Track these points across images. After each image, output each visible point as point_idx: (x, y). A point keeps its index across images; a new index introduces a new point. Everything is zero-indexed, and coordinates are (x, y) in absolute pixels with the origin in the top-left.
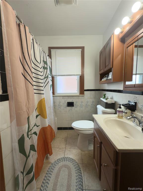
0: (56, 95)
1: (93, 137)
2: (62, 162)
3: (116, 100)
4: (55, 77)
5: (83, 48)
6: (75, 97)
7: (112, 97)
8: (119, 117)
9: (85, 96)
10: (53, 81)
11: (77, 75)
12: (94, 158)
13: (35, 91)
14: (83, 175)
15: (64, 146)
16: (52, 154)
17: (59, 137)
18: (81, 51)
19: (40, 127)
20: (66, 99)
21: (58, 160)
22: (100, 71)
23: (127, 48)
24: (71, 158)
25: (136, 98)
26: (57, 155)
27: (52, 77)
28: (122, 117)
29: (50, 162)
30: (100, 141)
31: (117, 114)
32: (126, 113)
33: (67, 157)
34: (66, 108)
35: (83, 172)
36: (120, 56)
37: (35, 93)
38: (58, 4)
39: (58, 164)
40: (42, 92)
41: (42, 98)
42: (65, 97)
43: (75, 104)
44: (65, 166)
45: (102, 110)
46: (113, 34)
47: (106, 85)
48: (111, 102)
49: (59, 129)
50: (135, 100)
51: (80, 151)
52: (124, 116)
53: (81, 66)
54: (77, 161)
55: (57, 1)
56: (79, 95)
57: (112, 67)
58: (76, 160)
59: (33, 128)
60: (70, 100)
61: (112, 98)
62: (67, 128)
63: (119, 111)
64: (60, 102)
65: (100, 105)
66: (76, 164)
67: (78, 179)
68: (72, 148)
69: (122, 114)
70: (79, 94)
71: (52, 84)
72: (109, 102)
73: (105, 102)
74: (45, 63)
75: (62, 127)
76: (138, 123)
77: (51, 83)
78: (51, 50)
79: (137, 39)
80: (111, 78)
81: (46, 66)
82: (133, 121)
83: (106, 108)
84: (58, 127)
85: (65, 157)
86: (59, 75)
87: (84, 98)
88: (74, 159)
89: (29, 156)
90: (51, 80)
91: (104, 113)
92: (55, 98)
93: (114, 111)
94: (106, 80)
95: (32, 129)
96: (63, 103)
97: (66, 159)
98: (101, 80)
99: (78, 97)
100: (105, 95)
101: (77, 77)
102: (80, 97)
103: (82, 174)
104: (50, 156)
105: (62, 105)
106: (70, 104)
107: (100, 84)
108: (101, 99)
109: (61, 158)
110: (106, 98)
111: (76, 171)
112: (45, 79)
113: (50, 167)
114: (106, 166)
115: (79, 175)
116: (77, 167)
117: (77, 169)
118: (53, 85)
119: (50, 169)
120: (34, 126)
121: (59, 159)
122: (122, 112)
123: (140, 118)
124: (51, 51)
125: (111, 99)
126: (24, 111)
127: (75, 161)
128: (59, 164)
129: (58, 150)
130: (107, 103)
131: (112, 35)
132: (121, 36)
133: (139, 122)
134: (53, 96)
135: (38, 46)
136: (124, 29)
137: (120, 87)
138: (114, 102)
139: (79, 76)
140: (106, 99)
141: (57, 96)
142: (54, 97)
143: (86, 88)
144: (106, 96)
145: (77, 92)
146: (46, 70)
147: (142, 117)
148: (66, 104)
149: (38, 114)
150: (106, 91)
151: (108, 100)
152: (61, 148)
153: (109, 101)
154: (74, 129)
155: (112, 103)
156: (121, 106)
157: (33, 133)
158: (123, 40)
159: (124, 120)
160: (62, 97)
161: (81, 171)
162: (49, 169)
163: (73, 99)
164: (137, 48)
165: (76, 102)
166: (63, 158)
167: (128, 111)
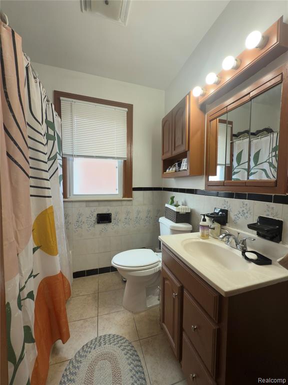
0: (71, 198)
1: (161, 279)
2: (94, 348)
3: (192, 208)
4: (68, 158)
5: (130, 108)
6: (114, 203)
7: (185, 202)
8: (203, 236)
9: (134, 201)
10: (64, 166)
11: (118, 158)
12: (163, 322)
13: (33, 191)
14: (143, 364)
15: (93, 313)
16: (68, 336)
17: (78, 295)
18: (127, 113)
19: (39, 278)
20: (94, 208)
21: (85, 347)
22: (163, 155)
23: (210, 121)
24: (114, 335)
25: (226, 203)
26: (80, 336)
27: (63, 158)
28: (208, 235)
29: (65, 358)
30: (179, 285)
31: (199, 231)
32: (214, 229)
33: (105, 336)
34: (94, 226)
35: (142, 356)
36: (199, 134)
37: (31, 196)
38: (88, 10)
39: (86, 356)
40: (47, 193)
41: (48, 207)
42: (91, 204)
43: (113, 217)
44: (104, 356)
45: (171, 226)
46: (189, 94)
47: (173, 180)
48: (185, 211)
49: (77, 275)
50: (224, 206)
51: (129, 314)
52: (210, 234)
53: (126, 141)
54: (127, 338)
55: (85, 2)
56: (121, 199)
57: (187, 150)
58: (124, 336)
59: (26, 283)
60: (104, 210)
61: (185, 204)
62: (97, 269)
63: (203, 227)
64: (80, 215)
65: (164, 217)
66: (126, 344)
67: (135, 375)
68: (114, 311)
69: (208, 231)
70: (122, 196)
71: (62, 174)
72: (182, 211)
73: (175, 210)
74: (50, 125)
75: (84, 271)
76: (235, 244)
77: (60, 172)
78: (61, 98)
79: (225, 110)
80: (186, 169)
81: (51, 132)
82: (225, 242)
83: (177, 222)
84: (75, 271)
85: (101, 337)
86: (78, 156)
87: (132, 205)
88: (121, 335)
89: (21, 358)
90: (60, 165)
91: (175, 231)
92: (70, 205)
93: (191, 226)
94: (176, 171)
95: (24, 286)
96: (88, 216)
97: (102, 339)
98: (165, 170)
99: (119, 203)
100: (172, 198)
101: (118, 162)
102: (124, 203)
103: (142, 361)
104: (64, 343)
105: (85, 222)
106: (104, 218)
107: (163, 177)
108: (167, 205)
109: (92, 341)
110: (175, 203)
111: (128, 359)
112: (50, 162)
113: (66, 370)
114: (196, 328)
115: (136, 366)
116: (128, 350)
117: (131, 355)
118: (64, 177)
119: (67, 375)
120: (29, 278)
121: (87, 345)
122: (208, 227)
123: (236, 235)
124: (60, 101)
125: (183, 205)
126: (12, 241)
127: (124, 338)
128: (89, 355)
129: (82, 325)
130: (179, 212)
131: (188, 96)
132: (201, 101)
133: (236, 242)
134: (64, 201)
135: (36, 86)
136: (206, 90)
137: (200, 184)
138: (189, 211)
139: (123, 161)
140: (177, 206)
141: (72, 201)
142: (67, 203)
143: (135, 185)
144: (174, 199)
145: (117, 193)
146: (50, 142)
147: (239, 233)
148: (94, 218)
149: (36, 246)
150: (174, 191)
151: (179, 207)
152: (87, 317)
153: (181, 209)
154: (117, 271)
155: (187, 213)
156: (206, 217)
157: (26, 296)
158: (203, 108)
159: (211, 241)
160: (84, 204)
161: (138, 356)
162: (63, 376)
163: (109, 207)
164: (226, 124)
165: (117, 213)
166: (96, 338)
167: (216, 225)
